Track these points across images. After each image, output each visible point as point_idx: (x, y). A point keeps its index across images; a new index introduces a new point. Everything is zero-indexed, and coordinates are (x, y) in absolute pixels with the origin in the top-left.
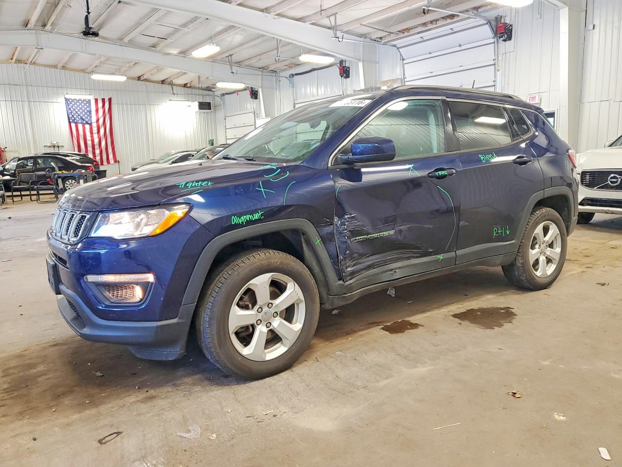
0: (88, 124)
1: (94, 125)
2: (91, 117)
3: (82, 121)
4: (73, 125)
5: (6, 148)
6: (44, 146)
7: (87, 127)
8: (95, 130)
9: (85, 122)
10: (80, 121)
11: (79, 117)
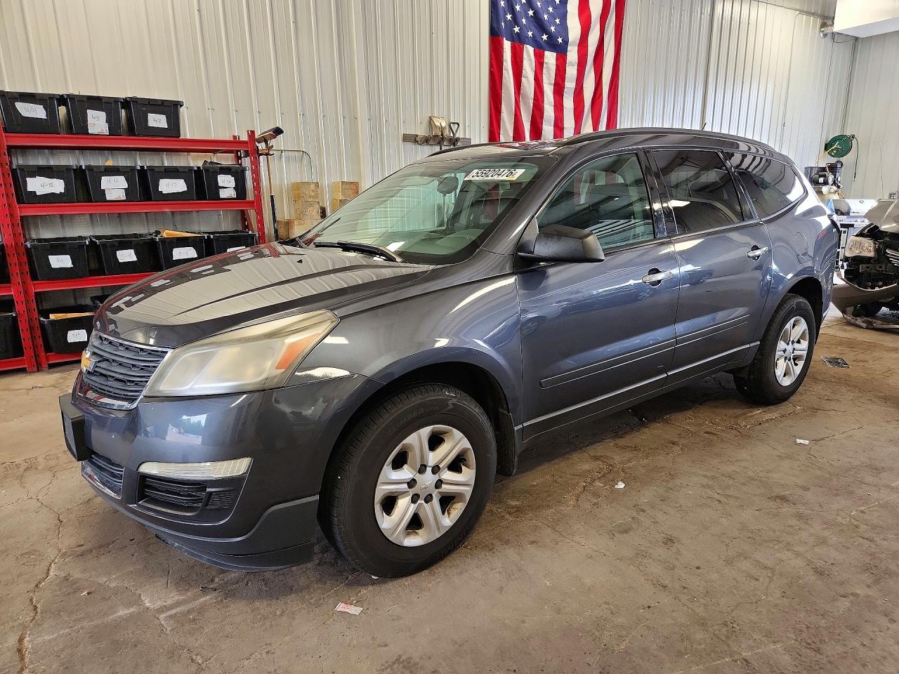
0: (553, 45)
1: (572, 55)
2: (564, 17)
3: (537, 34)
4: (507, 45)
5: (278, 131)
6: (407, 138)
7: (550, 57)
8: (571, 71)
9: (545, 37)
10: (530, 34)
11: (531, 13)
